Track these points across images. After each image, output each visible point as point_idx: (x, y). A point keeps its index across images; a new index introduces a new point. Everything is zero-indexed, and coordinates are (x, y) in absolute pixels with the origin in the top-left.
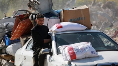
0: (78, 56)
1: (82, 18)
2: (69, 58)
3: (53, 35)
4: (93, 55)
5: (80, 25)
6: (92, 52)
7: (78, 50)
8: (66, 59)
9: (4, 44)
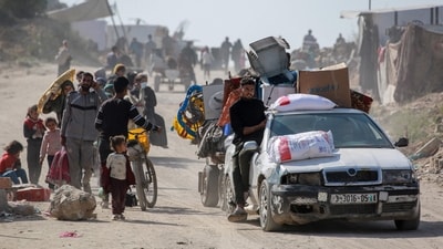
0: (294, 155)
1: (333, 87)
2: (278, 157)
3: (270, 118)
4: (323, 154)
5: (324, 99)
6: (321, 149)
7: (295, 144)
8: (273, 160)
9: (221, 132)
